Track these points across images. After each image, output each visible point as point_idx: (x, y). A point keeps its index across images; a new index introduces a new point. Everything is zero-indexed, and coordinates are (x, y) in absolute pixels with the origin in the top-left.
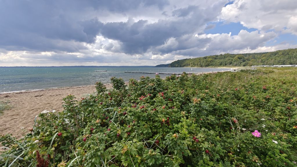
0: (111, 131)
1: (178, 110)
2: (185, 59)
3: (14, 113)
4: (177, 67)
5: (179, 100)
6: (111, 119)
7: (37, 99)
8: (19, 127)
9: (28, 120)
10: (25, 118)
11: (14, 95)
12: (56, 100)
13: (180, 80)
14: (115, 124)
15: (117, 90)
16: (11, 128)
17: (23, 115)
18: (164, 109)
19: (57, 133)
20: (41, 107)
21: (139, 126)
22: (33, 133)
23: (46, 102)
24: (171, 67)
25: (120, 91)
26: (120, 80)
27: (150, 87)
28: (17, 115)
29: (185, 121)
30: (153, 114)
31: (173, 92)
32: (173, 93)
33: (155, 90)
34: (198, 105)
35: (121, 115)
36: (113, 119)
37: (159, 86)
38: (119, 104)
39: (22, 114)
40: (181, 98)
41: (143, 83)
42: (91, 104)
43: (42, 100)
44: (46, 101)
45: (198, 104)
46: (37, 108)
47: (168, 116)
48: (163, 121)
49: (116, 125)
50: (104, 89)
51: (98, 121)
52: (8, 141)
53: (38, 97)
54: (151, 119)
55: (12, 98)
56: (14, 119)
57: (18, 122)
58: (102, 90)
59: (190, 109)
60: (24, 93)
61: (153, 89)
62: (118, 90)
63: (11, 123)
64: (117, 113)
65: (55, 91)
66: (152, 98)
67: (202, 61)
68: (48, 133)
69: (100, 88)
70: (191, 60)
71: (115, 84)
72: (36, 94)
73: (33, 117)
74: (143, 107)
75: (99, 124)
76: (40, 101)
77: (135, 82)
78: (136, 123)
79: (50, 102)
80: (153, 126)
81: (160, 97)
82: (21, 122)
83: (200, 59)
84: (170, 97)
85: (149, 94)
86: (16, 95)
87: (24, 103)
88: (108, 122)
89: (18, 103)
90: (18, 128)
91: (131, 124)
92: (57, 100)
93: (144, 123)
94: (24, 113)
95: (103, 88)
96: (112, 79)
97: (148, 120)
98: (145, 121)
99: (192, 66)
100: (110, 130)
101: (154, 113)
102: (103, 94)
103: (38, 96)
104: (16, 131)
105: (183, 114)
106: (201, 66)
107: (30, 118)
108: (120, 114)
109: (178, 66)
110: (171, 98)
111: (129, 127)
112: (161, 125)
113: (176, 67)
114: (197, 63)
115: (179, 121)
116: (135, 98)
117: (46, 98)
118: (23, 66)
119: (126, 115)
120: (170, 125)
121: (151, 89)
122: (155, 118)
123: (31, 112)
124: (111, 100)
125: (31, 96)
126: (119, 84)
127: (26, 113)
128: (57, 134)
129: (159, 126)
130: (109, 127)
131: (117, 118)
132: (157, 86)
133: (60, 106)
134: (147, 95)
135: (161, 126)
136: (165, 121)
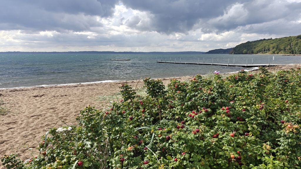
0: (150, 166)
1: (255, 140)
2: (261, 40)
3: (10, 120)
4: (246, 53)
5: (256, 121)
6: (146, 144)
7: (36, 100)
8: (18, 141)
9: (27, 131)
10: (24, 128)
11: (8, 93)
12: (61, 103)
13: (257, 85)
14: (154, 153)
15: (152, 97)
16: (8, 142)
17: (21, 124)
18: (233, 138)
19: (77, 161)
20: (43, 112)
21: (192, 162)
22: (46, 159)
23: (49, 107)
24: (235, 54)
25: (157, 99)
26: (157, 83)
27: (206, 96)
28: (14, 123)
29: (271, 163)
30: (215, 144)
31: (245, 105)
32: (244, 107)
33: (213, 101)
34: (295, 136)
35: (163, 140)
36: (150, 145)
37: (221, 95)
38: (158, 122)
39: (20, 122)
40: (261, 117)
41: (196, 88)
42: (119, 121)
43: (43, 103)
44: (49, 104)
45: (294, 133)
46: (38, 114)
47: (239, 150)
48: (231, 158)
49: (155, 155)
50: (132, 94)
51: (130, 148)
52: (13, 164)
53: (37, 98)
54: (212, 151)
55: (5, 98)
56: (11, 128)
57: (15, 134)
58: (129, 97)
59: (279, 139)
60: (20, 90)
61: (210, 99)
62: (154, 98)
63: (8, 134)
64: (155, 137)
65: (59, 89)
66: (209, 115)
67: (294, 43)
68: (65, 160)
69: (127, 93)
70: (272, 42)
71: (150, 88)
72: (36, 93)
73: (34, 127)
74: (198, 131)
75: (132, 154)
76: (40, 104)
77: (180, 86)
78: (187, 156)
79: (54, 106)
80: (215, 165)
81: (224, 117)
82: (19, 133)
83: (290, 39)
84: (239, 114)
85: (204, 108)
86: (10, 93)
87: (20, 106)
88: (142, 149)
89: (13, 106)
90: (16, 142)
91: (178, 156)
92: (63, 103)
93: (199, 157)
94: (23, 121)
95: (131, 92)
96: (145, 81)
97: (206, 154)
98: (201, 154)
99: (274, 53)
100: (147, 163)
101: (217, 143)
102: (131, 101)
103: (38, 96)
104: (15, 147)
105: (268, 150)
106: (292, 52)
107: (31, 129)
108: (160, 138)
109: (248, 52)
110: (242, 116)
111: (175, 161)
112: (229, 164)
113: (243, 54)
114: (284, 46)
115: (260, 159)
116: (182, 113)
117: (48, 99)
118: (16, 51)
119: (170, 142)
120: (243, 164)
121: (207, 100)
122: (218, 151)
123: (31, 120)
124: (144, 112)
125: (29, 96)
126: (155, 89)
127: (25, 121)
128: (77, 163)
129: (225, 165)
130: (146, 158)
131: (156, 143)
132: (218, 96)
133: (67, 113)
134: (201, 110)
135: (227, 165)
136: (235, 158)
